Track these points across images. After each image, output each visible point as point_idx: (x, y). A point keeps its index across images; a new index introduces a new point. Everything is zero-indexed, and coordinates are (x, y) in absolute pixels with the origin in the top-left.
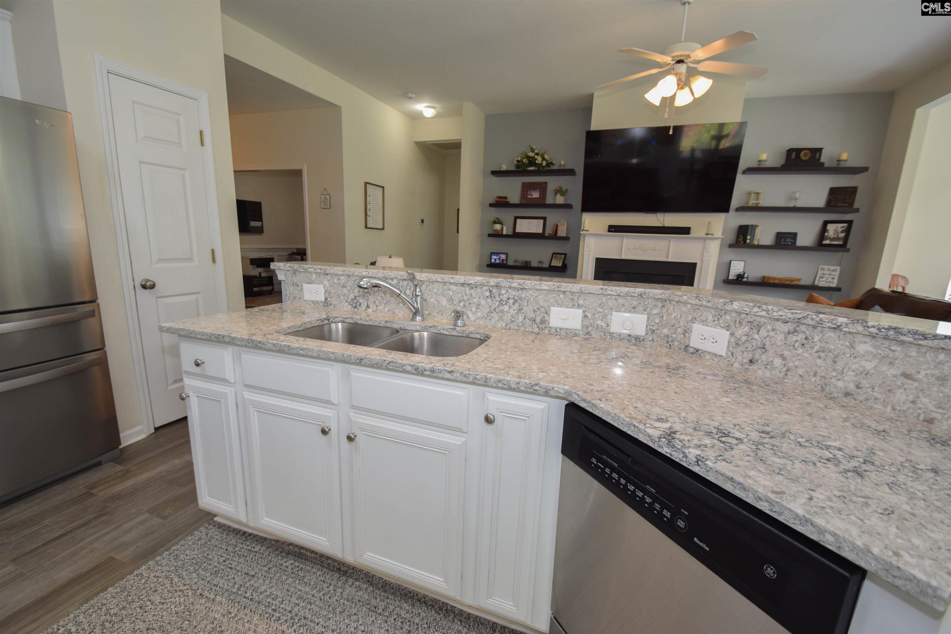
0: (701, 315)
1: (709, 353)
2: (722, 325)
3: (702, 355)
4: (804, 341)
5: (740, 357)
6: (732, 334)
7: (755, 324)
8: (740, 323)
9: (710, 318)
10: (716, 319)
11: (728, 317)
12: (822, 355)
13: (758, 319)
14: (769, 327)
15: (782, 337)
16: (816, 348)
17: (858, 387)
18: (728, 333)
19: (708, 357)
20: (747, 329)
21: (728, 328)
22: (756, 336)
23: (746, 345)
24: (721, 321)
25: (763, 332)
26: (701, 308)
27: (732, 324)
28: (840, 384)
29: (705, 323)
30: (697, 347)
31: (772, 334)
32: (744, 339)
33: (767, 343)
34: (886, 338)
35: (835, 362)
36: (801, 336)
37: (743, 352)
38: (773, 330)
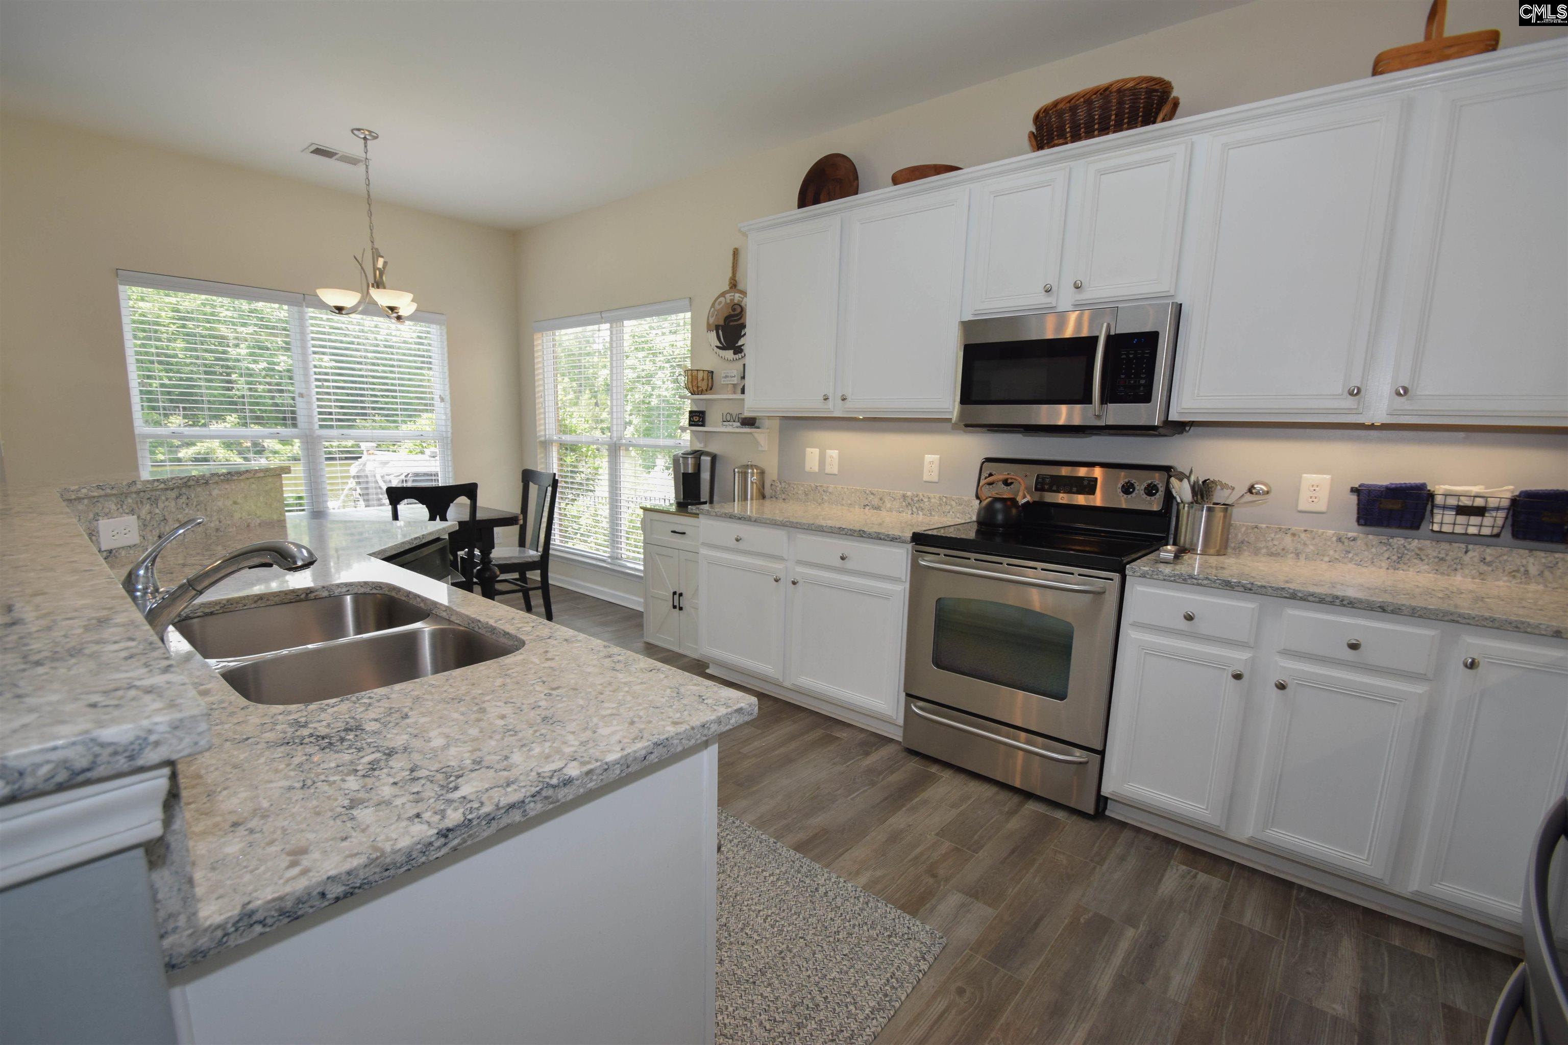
0: (103, 508)
1: (123, 548)
2: (127, 511)
3: (117, 554)
4: (187, 501)
5: (150, 538)
6: (139, 517)
7: (153, 498)
8: (141, 502)
9: (113, 507)
10: (119, 506)
11: (130, 501)
12: (198, 507)
13: (154, 493)
14: (163, 498)
15: (173, 503)
16: (195, 503)
17: (220, 522)
18: (135, 517)
19: (123, 553)
20: (148, 506)
21: (132, 512)
22: (157, 511)
23: (152, 523)
24: (125, 507)
25: (161, 505)
26: (101, 499)
27: (135, 506)
28: (212, 525)
29: (110, 516)
30: (109, 548)
31: (167, 503)
32: (148, 517)
33: (166, 514)
34: (228, 480)
35: (206, 510)
36: (185, 497)
37: (151, 531)
38: (167, 499)
